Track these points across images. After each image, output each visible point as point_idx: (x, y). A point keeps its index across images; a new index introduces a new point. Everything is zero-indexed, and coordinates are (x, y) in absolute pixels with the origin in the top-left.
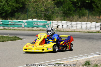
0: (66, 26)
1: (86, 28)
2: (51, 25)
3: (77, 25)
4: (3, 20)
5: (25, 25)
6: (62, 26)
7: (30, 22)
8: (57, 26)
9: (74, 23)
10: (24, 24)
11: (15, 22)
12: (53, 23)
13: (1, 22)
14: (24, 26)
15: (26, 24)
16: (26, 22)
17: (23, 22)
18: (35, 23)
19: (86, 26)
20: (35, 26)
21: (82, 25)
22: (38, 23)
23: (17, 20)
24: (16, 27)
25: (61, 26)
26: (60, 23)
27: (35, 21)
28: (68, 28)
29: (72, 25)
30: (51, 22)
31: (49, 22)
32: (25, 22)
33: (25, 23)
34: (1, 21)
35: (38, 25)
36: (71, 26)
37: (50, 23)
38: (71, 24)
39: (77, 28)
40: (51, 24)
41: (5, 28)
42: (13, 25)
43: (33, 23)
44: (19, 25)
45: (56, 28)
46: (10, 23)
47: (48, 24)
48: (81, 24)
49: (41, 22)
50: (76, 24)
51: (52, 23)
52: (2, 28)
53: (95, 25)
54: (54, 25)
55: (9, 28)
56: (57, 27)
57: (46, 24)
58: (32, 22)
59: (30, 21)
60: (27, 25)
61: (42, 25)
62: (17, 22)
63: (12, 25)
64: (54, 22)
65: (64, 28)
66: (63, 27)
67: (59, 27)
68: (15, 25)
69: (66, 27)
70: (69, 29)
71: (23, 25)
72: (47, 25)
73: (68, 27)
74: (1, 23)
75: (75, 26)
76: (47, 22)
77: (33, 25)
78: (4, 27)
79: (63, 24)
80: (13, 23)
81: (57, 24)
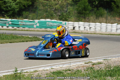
0: (84, 27)
1: (105, 30)
3: (96, 27)
4: (12, 19)
6: (79, 27)
7: (43, 23)
8: (73, 27)
9: (92, 25)
10: (36, 24)
11: (26, 22)
12: (69, 24)
13: (11, 21)
15: (38, 25)
16: (38, 23)
17: (35, 22)
18: (48, 24)
19: (105, 27)
20: (49, 27)
21: (102, 27)
22: (52, 24)
23: (28, 20)
25: (78, 27)
26: (76, 24)
27: (48, 21)
29: (90, 26)
30: (67, 22)
31: (64, 22)
32: (37, 22)
33: (36, 23)
34: (10, 20)
35: (51, 25)
36: (89, 28)
37: (66, 24)
39: (96, 30)
40: (67, 25)
42: (24, 25)
44: (30, 25)
46: (20, 23)
48: (100, 26)
49: (55, 22)
50: (95, 25)
51: (67, 24)
52: (10, 28)
53: (117, 27)
54: (70, 26)
56: (73, 29)
58: (45, 22)
59: (43, 21)
60: (39, 25)
62: (27, 22)
63: (22, 25)
64: (69, 22)
66: (80, 28)
67: (75, 28)
68: (25, 25)
69: (84, 29)
70: (87, 31)
71: (34, 25)
73: (85, 29)
75: (94, 27)
76: (61, 23)
77: (46, 26)
78: (13, 27)
80: (23, 23)
81: (73, 26)
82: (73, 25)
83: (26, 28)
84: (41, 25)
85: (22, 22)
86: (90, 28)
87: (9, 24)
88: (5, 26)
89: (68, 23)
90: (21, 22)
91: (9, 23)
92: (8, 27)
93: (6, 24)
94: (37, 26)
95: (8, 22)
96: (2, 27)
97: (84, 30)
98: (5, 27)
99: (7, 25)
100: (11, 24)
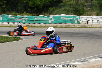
0: (97, 21)
2: (80, 20)
5: (52, 20)
6: (93, 20)
7: (57, 18)
8: (87, 21)
10: (51, 20)
12: (83, 18)
13: (27, 18)
14: (51, 22)
15: (53, 20)
16: (53, 18)
18: (62, 19)
20: (63, 21)
22: (66, 19)
23: (43, 16)
25: (92, 21)
27: (62, 16)
30: (81, 16)
31: (78, 17)
32: (51, 17)
33: (51, 18)
34: (26, 17)
35: (66, 20)
40: (81, 19)
42: (39, 21)
43: (61, 18)
44: (45, 21)
45: (85, 24)
46: (35, 19)
49: (69, 17)
51: (81, 18)
52: (26, 24)
54: (83, 20)
57: (75, 19)
59: (57, 16)
60: (54, 21)
61: (71, 20)
62: (43, 18)
63: (38, 21)
65: (93, 23)
67: (89, 22)
68: (41, 21)
70: (100, 24)
71: (49, 20)
72: (76, 20)
73: (99, 22)
74: (26, 19)
76: (76, 17)
77: (60, 21)
79: (93, 19)
80: (39, 19)
82: (86, 19)
83: (42, 24)
85: (38, 18)
87: (25, 21)
88: (22, 22)
90: (36, 18)
91: (25, 19)
92: (24, 23)
94: (52, 21)
97: (97, 23)
100: (27, 20)
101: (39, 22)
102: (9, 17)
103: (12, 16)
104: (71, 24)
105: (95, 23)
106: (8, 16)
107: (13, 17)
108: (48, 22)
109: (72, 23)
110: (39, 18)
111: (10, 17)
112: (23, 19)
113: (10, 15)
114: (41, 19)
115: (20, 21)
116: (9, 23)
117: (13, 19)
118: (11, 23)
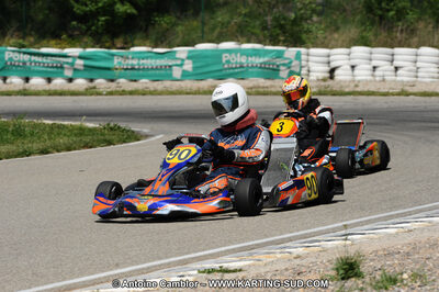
0: (370, 67)
2: (302, 67)
3: (419, 64)
4: (85, 48)
5: (185, 67)
6: (353, 67)
7: (206, 57)
8: (328, 69)
9: (404, 55)
10: (181, 65)
11: (141, 56)
12: (311, 58)
13: (80, 57)
14: (182, 76)
15: (188, 66)
16: (188, 58)
17: (178, 56)
18: (228, 62)
20: (231, 71)
22: (243, 60)
23: (150, 49)
24: (144, 80)
25: (349, 67)
26: (339, 56)
27: (228, 51)
28: (377, 79)
29: (396, 63)
30: (303, 50)
31: (291, 52)
32: (183, 56)
33: (183, 60)
34: (77, 54)
35: (241, 67)
36: (392, 68)
37: (298, 56)
38: (390, 57)
39: (419, 74)
40: (304, 63)
41: (94, 88)
42: (133, 69)
43: (221, 58)
44: (157, 69)
45: (324, 80)
46: (116, 62)
47: (287, 61)
49: (256, 53)
50: (413, 57)
51: (303, 57)
52: (80, 83)
54: (314, 67)
55: (113, 86)
56: (328, 75)
57: (279, 62)
58: (218, 55)
59: (206, 50)
60: (194, 68)
61: (262, 67)
62: (147, 58)
63: (127, 69)
64: (313, 51)
65: (358, 78)
66: (356, 72)
67: (337, 72)
68: (139, 69)
69: (370, 73)
70: (384, 80)
71: (174, 68)
72: (284, 65)
73: (377, 73)
74: (80, 62)
75: (410, 66)
76: (282, 52)
77: (221, 70)
78: (92, 80)
79: (353, 62)
80: (130, 62)
81: (329, 63)
82: (326, 59)
83: (144, 83)
84: (201, 67)
85: (128, 58)
86: (396, 69)
87: (75, 70)
88: (61, 75)
89: (308, 55)
90: (120, 59)
93: (62, 67)
94: (184, 71)
95: (70, 60)
96: (49, 80)
97: (370, 78)
98: (59, 83)
99: (69, 73)
100: (82, 68)
101: (133, 73)
102: (7, 53)
103: (20, 52)
104: (263, 80)
105: (364, 78)
106: (3, 52)
107: (25, 53)
108: (168, 72)
109: (269, 79)
110: (133, 58)
111: (12, 54)
112: (67, 63)
113: (9, 48)
114: (142, 62)
115: (55, 70)
116: (8, 81)
117: (24, 63)
118: (16, 81)
